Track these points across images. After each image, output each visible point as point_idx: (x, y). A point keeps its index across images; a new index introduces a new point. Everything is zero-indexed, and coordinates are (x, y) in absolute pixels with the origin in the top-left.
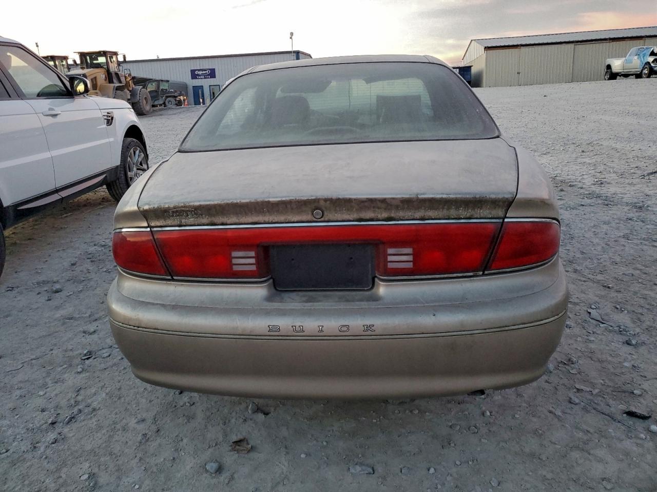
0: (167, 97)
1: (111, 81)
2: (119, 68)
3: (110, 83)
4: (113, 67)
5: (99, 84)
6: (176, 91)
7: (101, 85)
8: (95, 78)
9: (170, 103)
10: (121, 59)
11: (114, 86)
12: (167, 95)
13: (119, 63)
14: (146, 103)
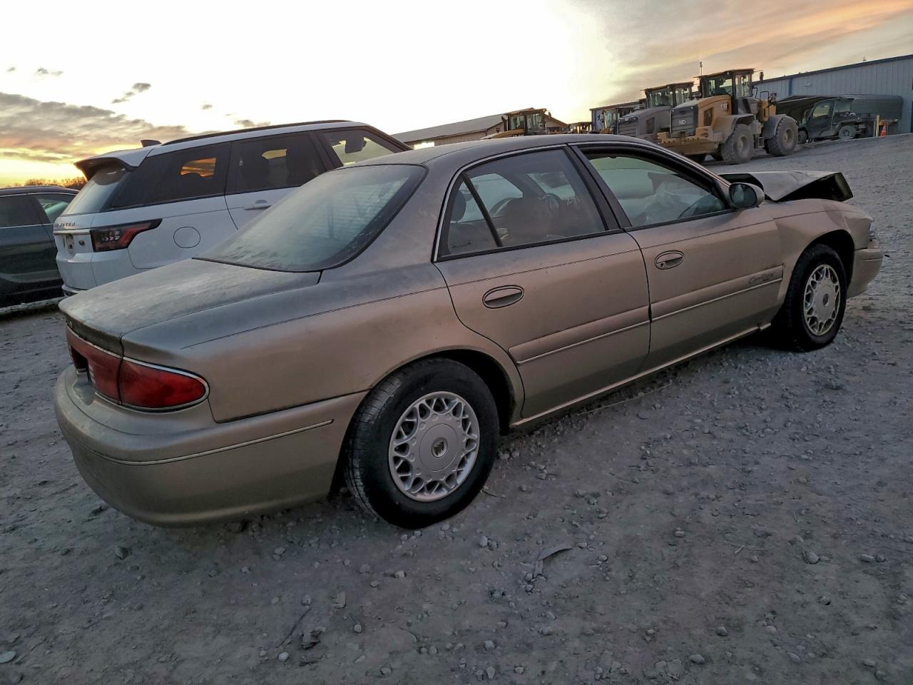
0: (843, 124)
1: (734, 112)
2: (752, 91)
3: (733, 113)
4: (743, 93)
5: (715, 116)
6: (859, 115)
7: (717, 119)
8: (711, 109)
9: (847, 133)
10: (756, 78)
11: (735, 119)
12: (844, 121)
13: (752, 85)
14: (789, 138)
